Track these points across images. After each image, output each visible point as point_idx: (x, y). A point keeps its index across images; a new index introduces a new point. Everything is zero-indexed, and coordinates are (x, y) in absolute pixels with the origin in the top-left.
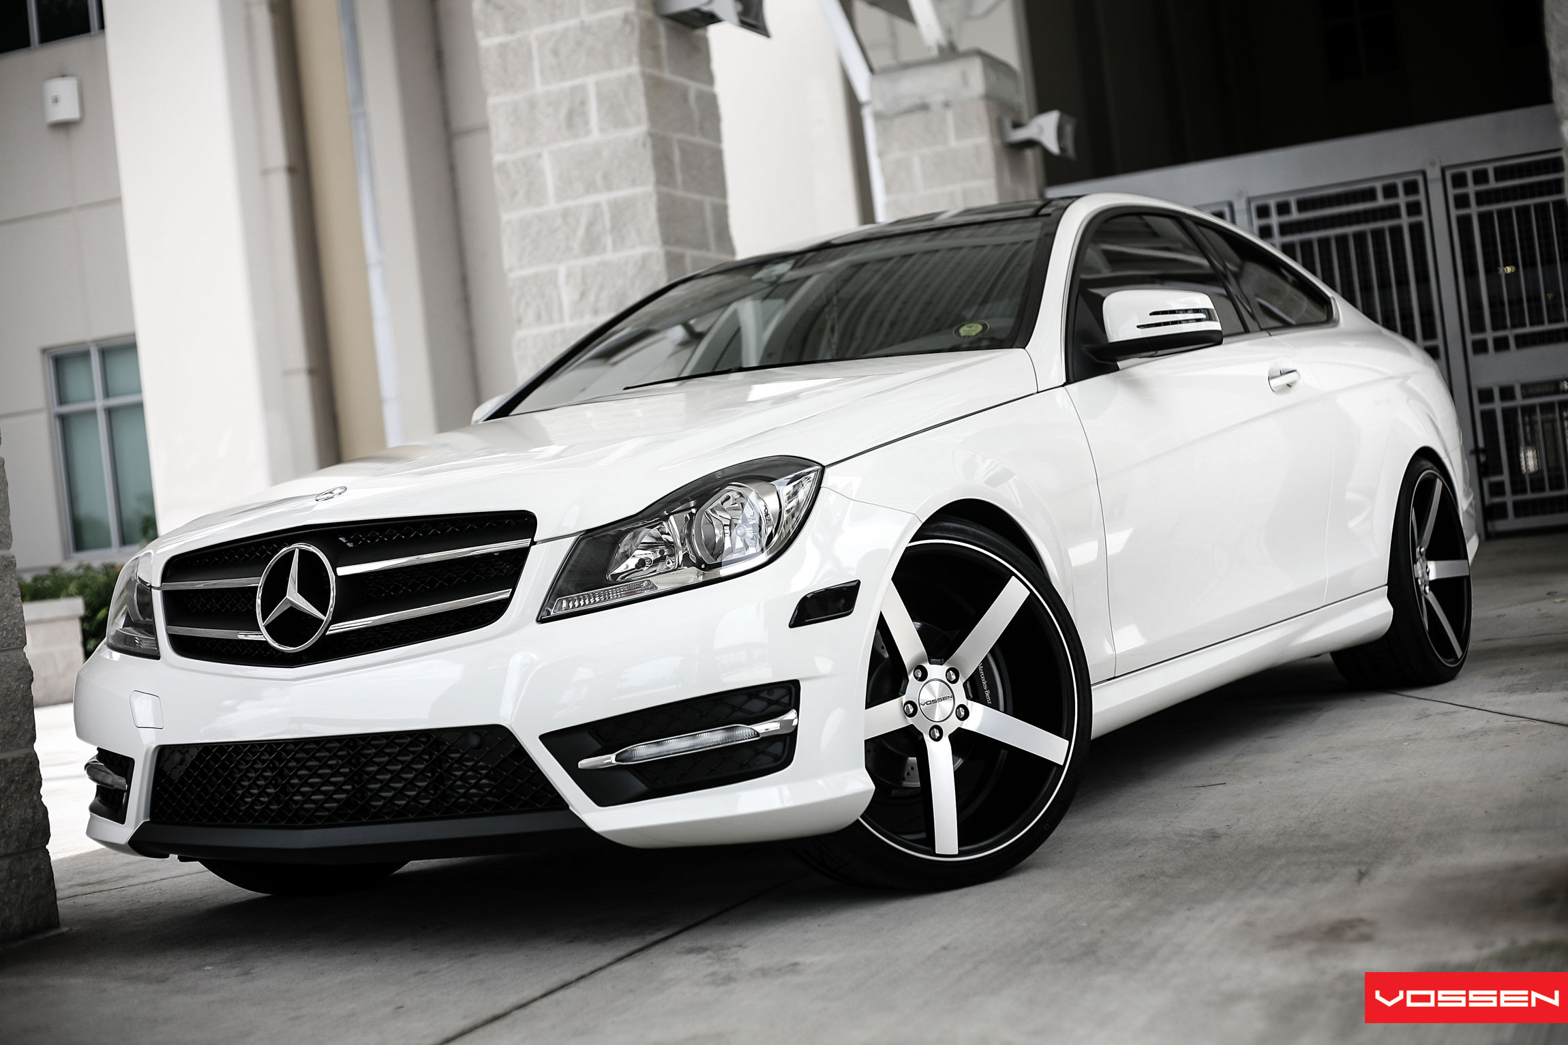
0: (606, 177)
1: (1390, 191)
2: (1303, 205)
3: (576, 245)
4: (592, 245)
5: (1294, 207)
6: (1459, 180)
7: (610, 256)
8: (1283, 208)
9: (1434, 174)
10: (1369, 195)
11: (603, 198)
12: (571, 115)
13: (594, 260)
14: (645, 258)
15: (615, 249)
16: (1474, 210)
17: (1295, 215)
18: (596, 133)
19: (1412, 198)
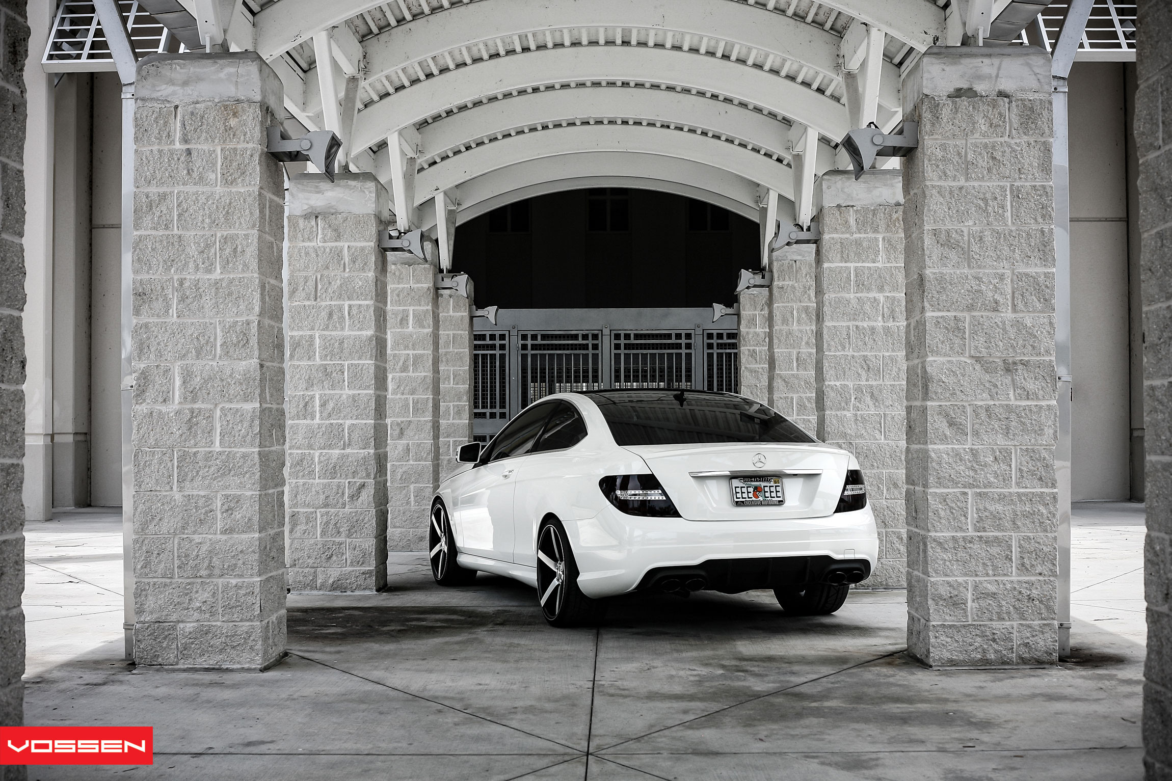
0: (413, 345)
1: (585, 337)
2: (544, 337)
3: (398, 368)
4: (404, 369)
5: (539, 337)
6: (617, 337)
7: (411, 374)
8: (534, 337)
9: (606, 332)
10: (576, 337)
11: (411, 352)
12: (402, 320)
13: (404, 374)
14: (425, 377)
15: (413, 372)
16: (622, 352)
17: (539, 341)
18: (411, 328)
19: (595, 342)
